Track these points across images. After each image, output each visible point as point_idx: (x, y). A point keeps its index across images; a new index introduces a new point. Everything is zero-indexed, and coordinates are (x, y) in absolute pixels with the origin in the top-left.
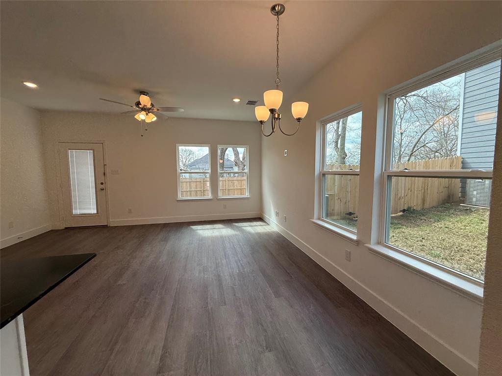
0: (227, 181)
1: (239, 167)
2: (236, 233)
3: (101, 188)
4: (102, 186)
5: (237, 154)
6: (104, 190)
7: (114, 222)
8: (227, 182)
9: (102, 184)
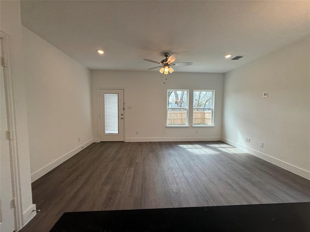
0: (173, 113)
1: (178, 105)
2: (219, 153)
3: (121, 118)
4: (122, 117)
5: (177, 96)
6: (123, 119)
7: (128, 139)
8: (173, 115)
9: (122, 115)
